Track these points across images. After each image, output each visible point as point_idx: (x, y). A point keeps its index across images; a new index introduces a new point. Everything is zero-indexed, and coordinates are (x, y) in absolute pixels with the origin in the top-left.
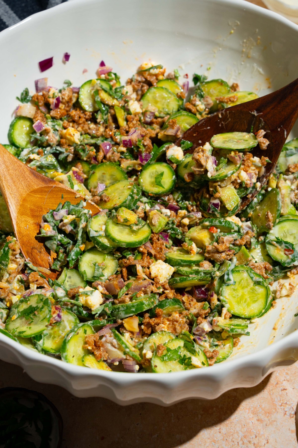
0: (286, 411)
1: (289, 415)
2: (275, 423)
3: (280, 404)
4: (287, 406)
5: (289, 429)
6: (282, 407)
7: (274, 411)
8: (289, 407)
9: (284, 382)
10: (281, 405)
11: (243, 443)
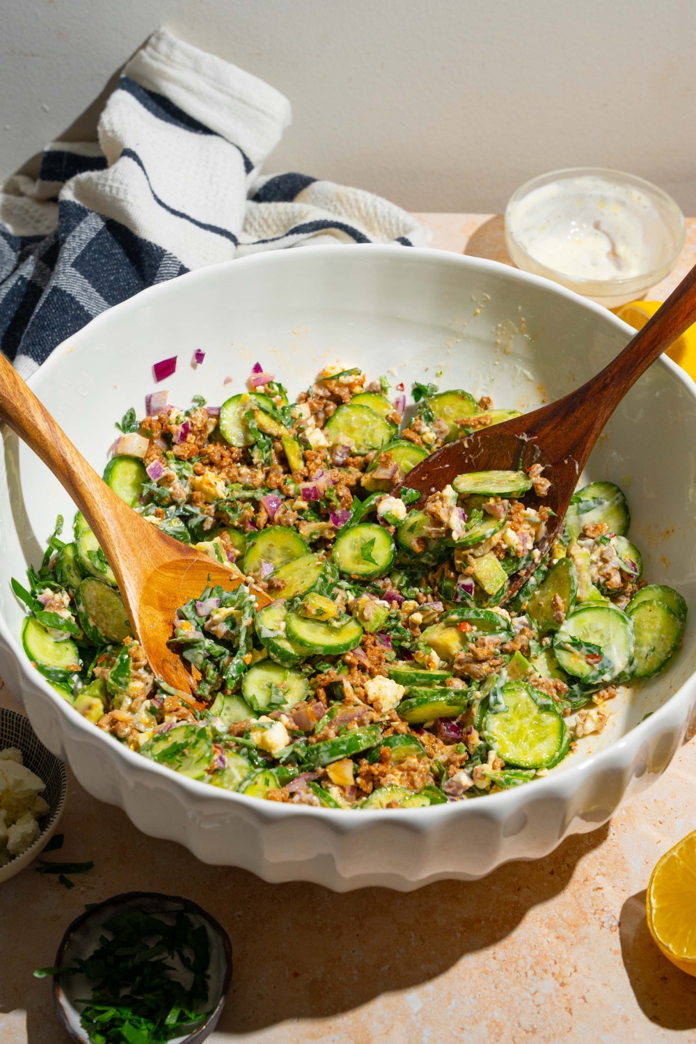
0: (603, 922)
1: (608, 927)
2: (586, 940)
3: (593, 911)
4: (605, 914)
5: (610, 949)
6: (597, 916)
7: (583, 922)
8: (609, 915)
9: (598, 877)
10: (595, 913)
11: (535, 974)
